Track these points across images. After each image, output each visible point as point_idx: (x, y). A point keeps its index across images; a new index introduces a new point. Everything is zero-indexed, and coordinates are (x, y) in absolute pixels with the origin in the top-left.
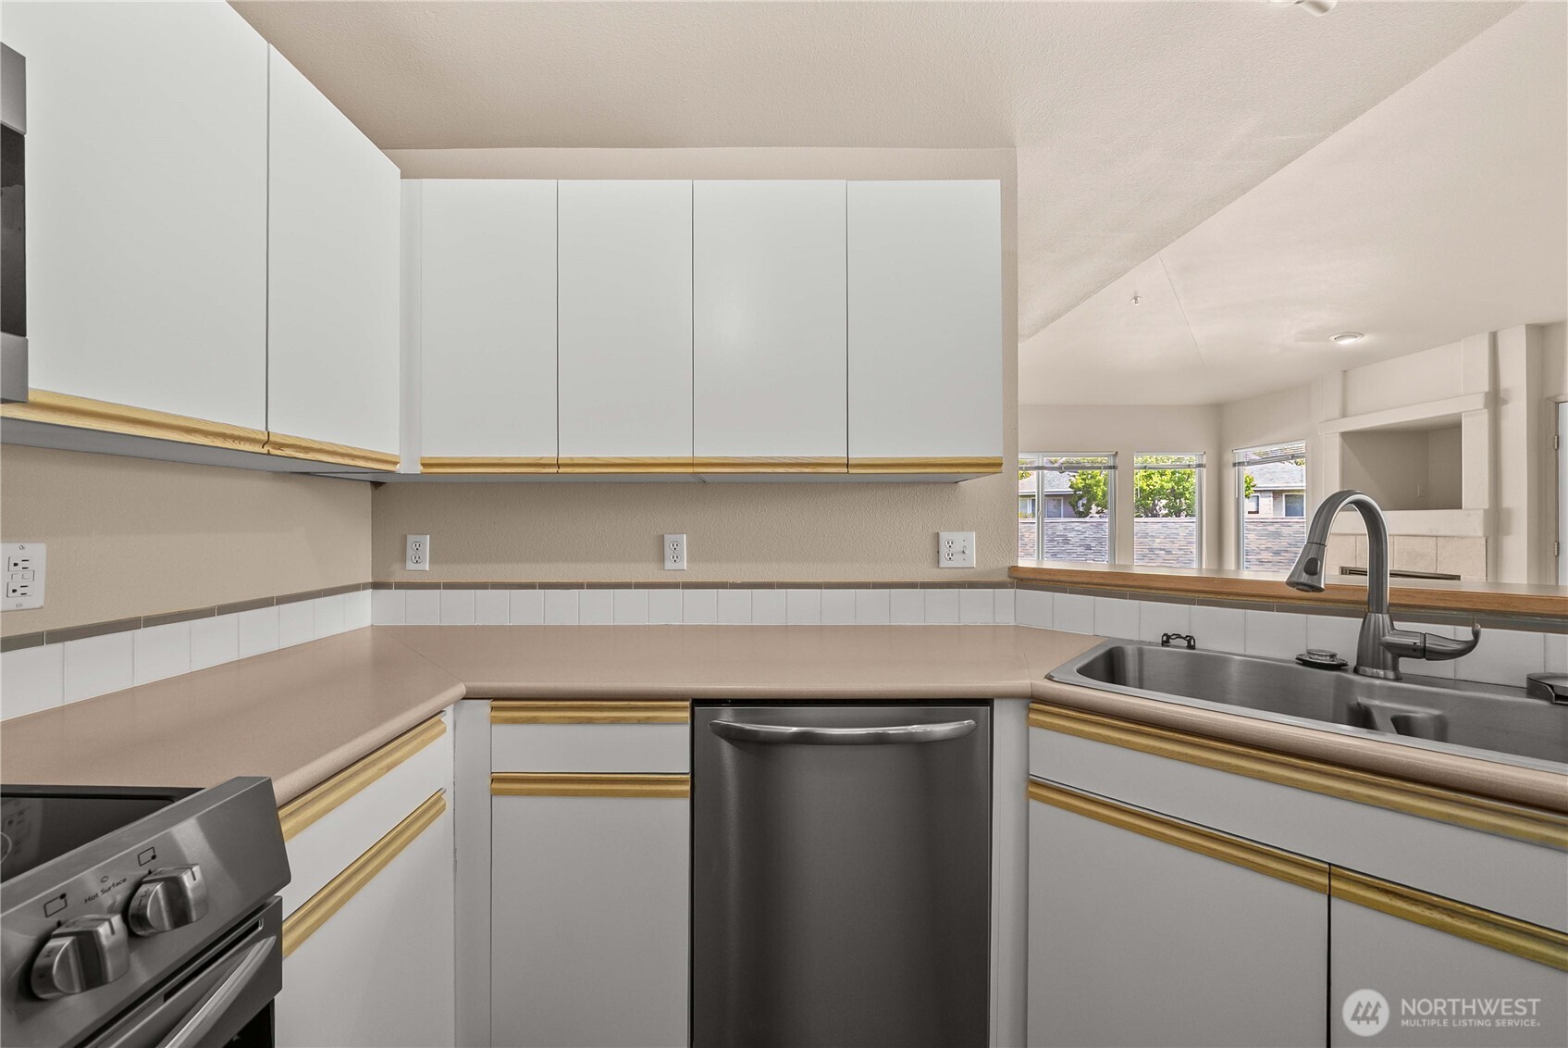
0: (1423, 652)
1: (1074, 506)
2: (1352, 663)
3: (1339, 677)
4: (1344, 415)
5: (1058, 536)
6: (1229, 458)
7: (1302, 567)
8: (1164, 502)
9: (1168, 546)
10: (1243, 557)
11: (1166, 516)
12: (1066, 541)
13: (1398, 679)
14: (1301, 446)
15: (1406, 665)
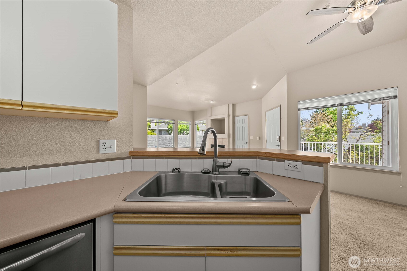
0: (223, 167)
1: (168, 132)
2: (211, 171)
3: (209, 175)
4: (211, 116)
5: (164, 139)
6: (195, 123)
7: (201, 148)
8: (185, 132)
9: (185, 141)
10: (197, 143)
11: (186, 135)
12: (166, 140)
13: (219, 174)
14: (205, 121)
15: (221, 170)
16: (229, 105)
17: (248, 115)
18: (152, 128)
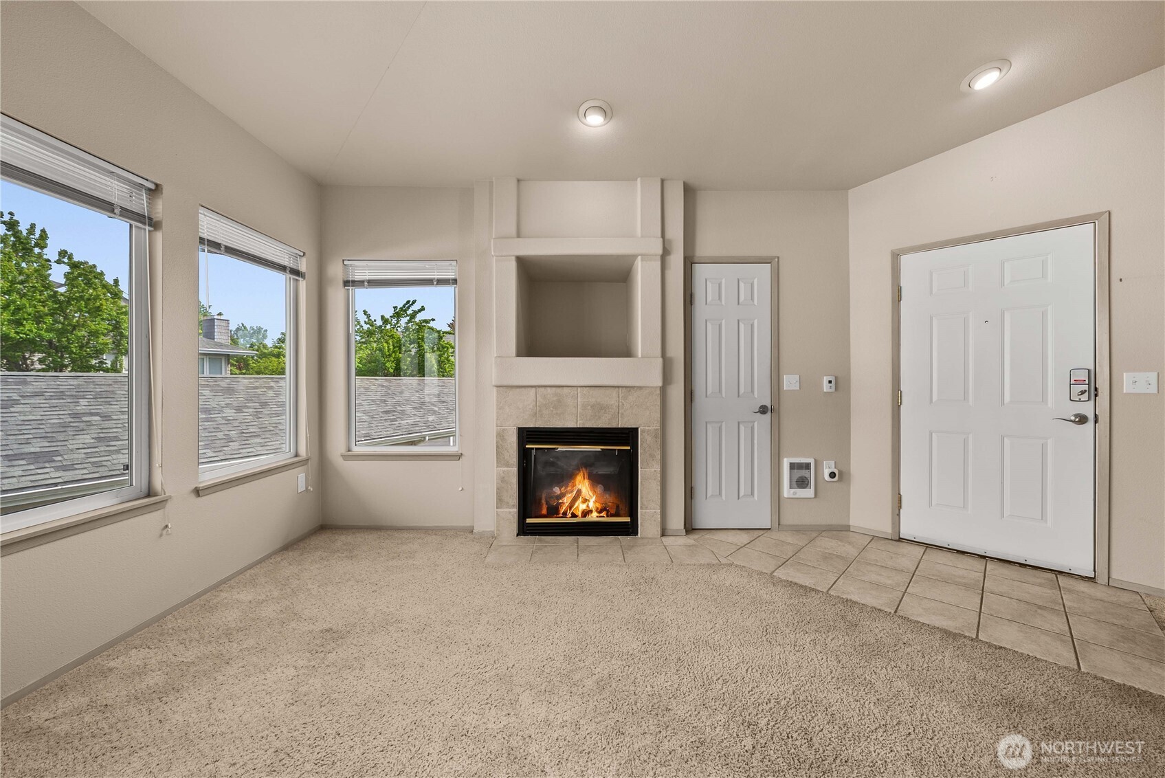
4: (519, 234)
16: (662, 184)
17: (775, 263)
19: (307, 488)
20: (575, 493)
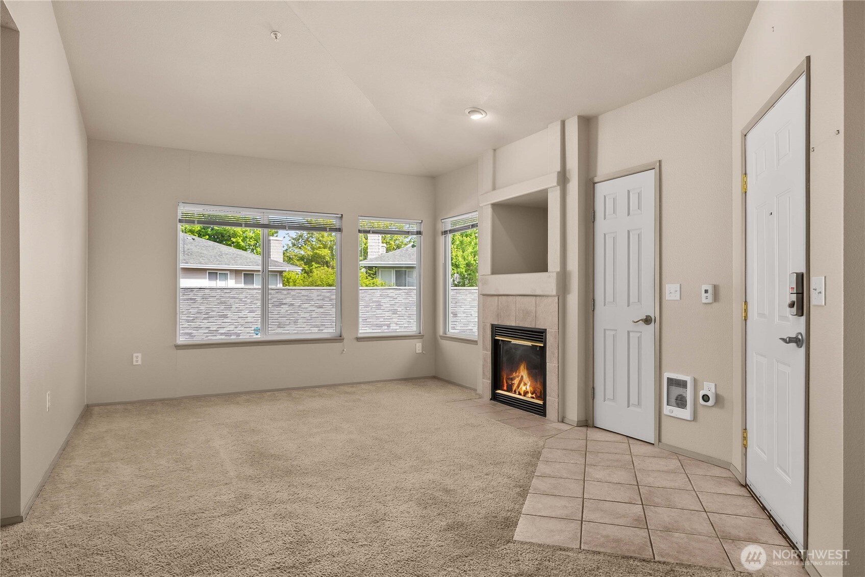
4: (494, 189)
16: (563, 124)
17: (658, 168)
18: (371, 260)
19: (422, 352)
20: (520, 377)
